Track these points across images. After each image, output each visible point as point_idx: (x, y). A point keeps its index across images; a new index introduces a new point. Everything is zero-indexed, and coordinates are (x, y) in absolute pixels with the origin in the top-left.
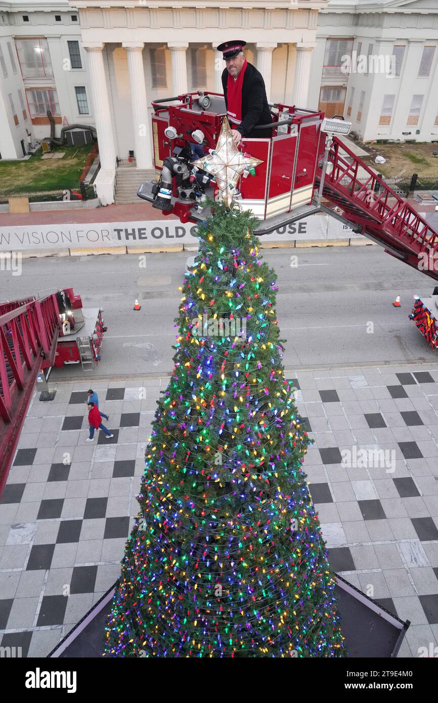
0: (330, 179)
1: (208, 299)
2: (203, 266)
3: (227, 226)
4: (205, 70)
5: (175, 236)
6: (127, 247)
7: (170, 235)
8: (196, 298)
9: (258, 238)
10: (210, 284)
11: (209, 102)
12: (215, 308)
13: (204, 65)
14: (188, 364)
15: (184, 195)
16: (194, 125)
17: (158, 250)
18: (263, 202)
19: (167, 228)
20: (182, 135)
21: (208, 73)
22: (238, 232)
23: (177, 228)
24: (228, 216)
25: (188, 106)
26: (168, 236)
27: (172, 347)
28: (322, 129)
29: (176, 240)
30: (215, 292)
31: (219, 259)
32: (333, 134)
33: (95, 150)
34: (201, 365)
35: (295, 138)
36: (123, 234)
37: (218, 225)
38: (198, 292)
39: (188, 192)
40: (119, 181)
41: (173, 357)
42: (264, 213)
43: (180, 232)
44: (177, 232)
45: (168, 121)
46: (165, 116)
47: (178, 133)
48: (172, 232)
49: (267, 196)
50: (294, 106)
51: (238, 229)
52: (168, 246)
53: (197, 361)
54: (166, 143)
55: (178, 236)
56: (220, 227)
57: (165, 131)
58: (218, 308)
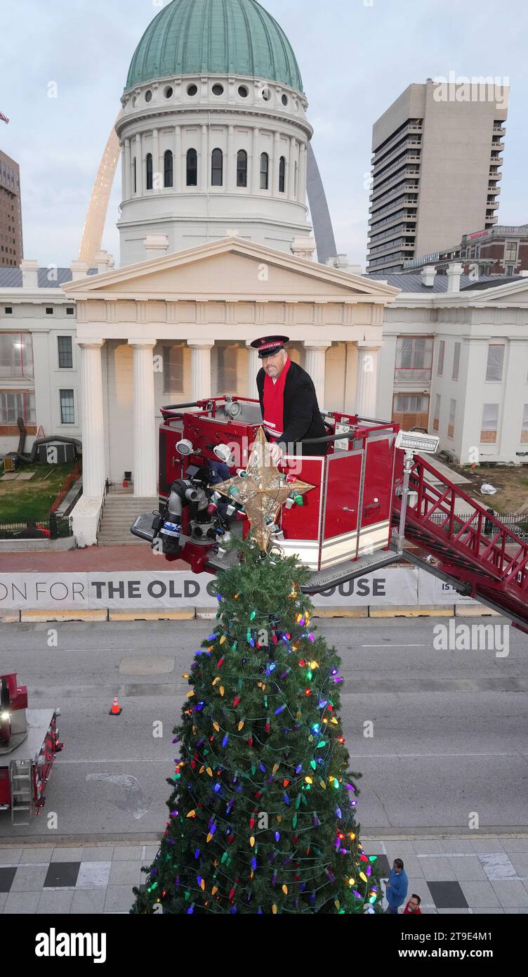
0: (413, 514)
1: (230, 695)
2: (223, 639)
3: (261, 579)
4: (236, 372)
5: (183, 595)
6: (108, 610)
7: (175, 592)
8: (211, 692)
9: (308, 598)
10: (234, 670)
11: (239, 410)
12: (240, 710)
13: (234, 366)
14: (192, 813)
15: (198, 532)
16: (218, 437)
17: (155, 617)
18: (316, 544)
19: (172, 583)
20: (199, 451)
21: (240, 375)
22: (278, 588)
23: (187, 583)
24: (263, 563)
25: (210, 414)
26: (173, 595)
27: (167, 780)
28: (397, 445)
29: (184, 602)
30: (241, 682)
31: (249, 630)
32: (414, 452)
33: (77, 470)
34: (214, 815)
35: (360, 456)
36: (105, 590)
37: (247, 575)
38: (214, 683)
39: (205, 528)
40: (106, 512)
41: (167, 799)
42: (317, 561)
43: (192, 589)
44: (187, 589)
45: (181, 432)
46: (178, 427)
47: (194, 448)
48: (179, 589)
49: (321, 537)
50: (357, 415)
51: (279, 583)
52: (172, 610)
53: (207, 809)
54: (178, 460)
55: (187, 595)
56: (251, 580)
57: (177, 445)
58: (247, 711)
